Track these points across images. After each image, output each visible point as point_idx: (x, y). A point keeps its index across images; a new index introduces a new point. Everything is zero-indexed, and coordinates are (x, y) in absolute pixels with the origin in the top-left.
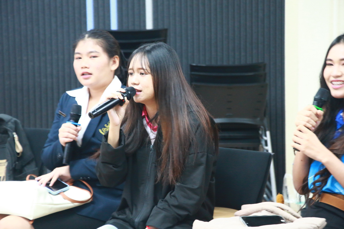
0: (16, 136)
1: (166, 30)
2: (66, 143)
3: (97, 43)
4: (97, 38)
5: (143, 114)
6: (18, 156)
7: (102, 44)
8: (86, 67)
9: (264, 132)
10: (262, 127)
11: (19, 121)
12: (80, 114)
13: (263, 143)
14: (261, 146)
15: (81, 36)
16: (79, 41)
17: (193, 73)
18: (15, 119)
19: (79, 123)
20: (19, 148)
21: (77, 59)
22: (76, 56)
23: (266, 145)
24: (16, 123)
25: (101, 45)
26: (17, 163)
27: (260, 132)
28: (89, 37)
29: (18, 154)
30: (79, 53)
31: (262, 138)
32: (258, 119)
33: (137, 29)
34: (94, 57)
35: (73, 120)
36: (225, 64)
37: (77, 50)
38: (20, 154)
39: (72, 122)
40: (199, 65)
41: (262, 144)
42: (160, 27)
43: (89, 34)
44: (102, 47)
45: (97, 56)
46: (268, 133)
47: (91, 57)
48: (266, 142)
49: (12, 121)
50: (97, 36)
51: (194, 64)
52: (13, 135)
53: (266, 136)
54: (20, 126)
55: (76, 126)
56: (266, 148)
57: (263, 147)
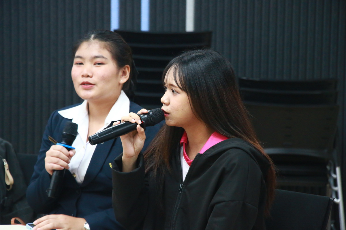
0: (6, 164)
1: (210, 34)
2: (53, 171)
3: (105, 47)
4: (106, 40)
5: (182, 141)
6: (8, 190)
7: (112, 48)
8: (88, 76)
9: (332, 168)
10: (331, 161)
11: (10, 144)
12: (74, 134)
13: (332, 182)
14: (328, 185)
15: (86, 36)
16: (82, 42)
17: (243, 89)
18: (5, 142)
19: (73, 145)
20: (10, 179)
21: (77, 64)
22: (76, 60)
23: (336, 185)
24: (6, 147)
25: (110, 50)
26: (6, 198)
27: (328, 167)
28: (95, 38)
29: (8, 187)
30: (80, 57)
31: (330, 175)
32: (326, 151)
33: (174, 30)
34: (99, 64)
35: (65, 142)
36: (285, 78)
37: (77, 54)
38: (11, 187)
39: (63, 144)
40: (251, 79)
41: (329, 183)
42: (203, 29)
43: (95, 34)
44: (111, 52)
45: (104, 63)
46: (338, 170)
47: (95, 64)
48: (335, 180)
49: (3, 144)
50: (105, 38)
51: (245, 78)
52: (3, 163)
53: (335, 173)
54: (13, 151)
55: (69, 149)
56: (335, 189)
57: (330, 187)
